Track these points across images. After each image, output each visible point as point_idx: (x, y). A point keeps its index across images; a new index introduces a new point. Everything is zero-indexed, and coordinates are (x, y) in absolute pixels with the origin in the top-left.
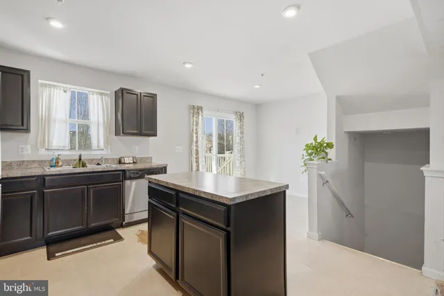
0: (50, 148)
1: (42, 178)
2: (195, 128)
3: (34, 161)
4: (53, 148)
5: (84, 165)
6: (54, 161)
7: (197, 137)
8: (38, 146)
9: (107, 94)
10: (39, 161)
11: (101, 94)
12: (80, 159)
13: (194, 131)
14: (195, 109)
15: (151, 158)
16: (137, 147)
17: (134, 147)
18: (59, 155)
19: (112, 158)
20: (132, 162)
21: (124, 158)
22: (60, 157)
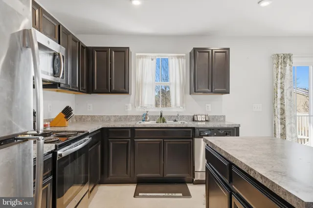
0: (142, 106)
2: (279, 81)
3: (133, 116)
4: (144, 106)
5: (164, 121)
6: (144, 117)
7: (282, 93)
9: (183, 57)
10: (136, 116)
11: (178, 57)
13: (279, 85)
14: (280, 58)
15: (224, 117)
16: (209, 105)
17: (207, 105)
18: (147, 112)
19: (188, 116)
20: (204, 120)
21: (196, 115)
22: (148, 113)
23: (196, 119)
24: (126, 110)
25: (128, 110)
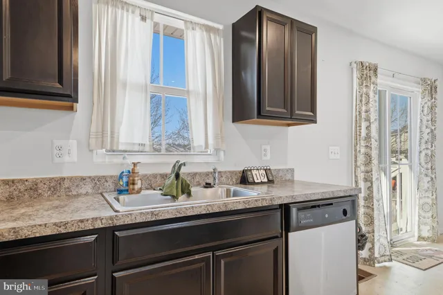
0: (115, 148)
1: (109, 235)
2: (364, 108)
3: (83, 179)
4: (121, 148)
5: (186, 191)
6: (125, 179)
7: (368, 128)
8: (93, 141)
9: (216, 31)
10: (92, 179)
11: (209, 29)
12: (177, 176)
13: (363, 115)
14: (365, 68)
15: (292, 170)
16: (268, 148)
17: (264, 147)
18: (135, 164)
19: (229, 172)
20: (266, 180)
21: (250, 170)
22: (138, 169)
23: (250, 180)
24: (57, 160)
25: (66, 158)
